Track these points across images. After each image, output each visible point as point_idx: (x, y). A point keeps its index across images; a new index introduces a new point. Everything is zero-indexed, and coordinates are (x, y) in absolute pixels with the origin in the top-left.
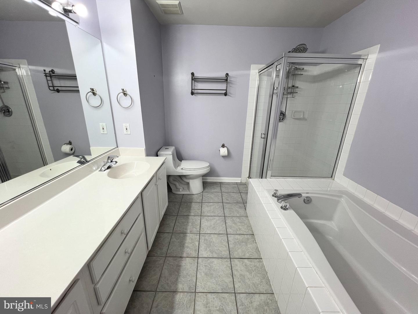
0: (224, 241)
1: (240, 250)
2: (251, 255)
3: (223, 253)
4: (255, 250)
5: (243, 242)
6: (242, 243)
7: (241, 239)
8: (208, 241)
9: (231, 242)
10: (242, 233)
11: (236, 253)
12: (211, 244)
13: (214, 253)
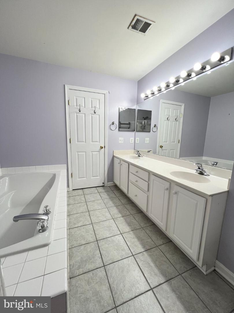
0: (106, 255)
1: (89, 250)
2: (79, 248)
3: (103, 243)
4: (74, 255)
5: (86, 261)
6: (86, 259)
7: (87, 265)
8: (121, 250)
9: (98, 257)
10: (85, 275)
11: (92, 247)
12: (116, 247)
13: (111, 241)
